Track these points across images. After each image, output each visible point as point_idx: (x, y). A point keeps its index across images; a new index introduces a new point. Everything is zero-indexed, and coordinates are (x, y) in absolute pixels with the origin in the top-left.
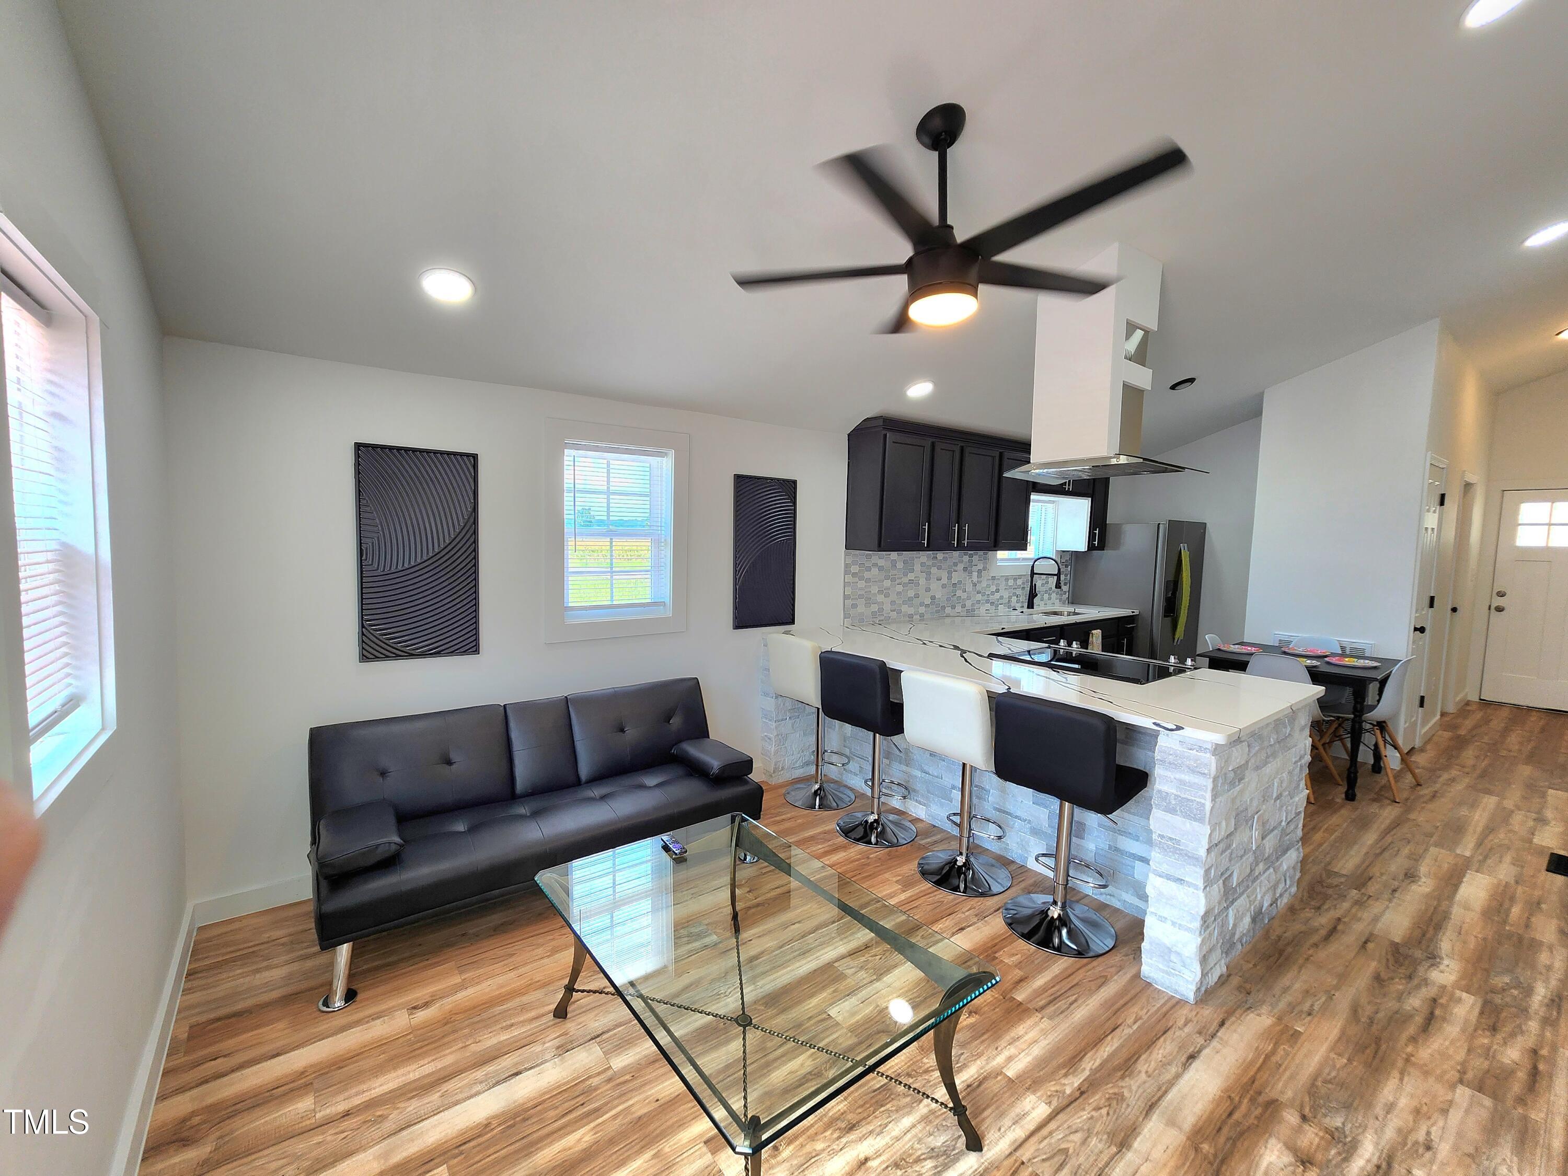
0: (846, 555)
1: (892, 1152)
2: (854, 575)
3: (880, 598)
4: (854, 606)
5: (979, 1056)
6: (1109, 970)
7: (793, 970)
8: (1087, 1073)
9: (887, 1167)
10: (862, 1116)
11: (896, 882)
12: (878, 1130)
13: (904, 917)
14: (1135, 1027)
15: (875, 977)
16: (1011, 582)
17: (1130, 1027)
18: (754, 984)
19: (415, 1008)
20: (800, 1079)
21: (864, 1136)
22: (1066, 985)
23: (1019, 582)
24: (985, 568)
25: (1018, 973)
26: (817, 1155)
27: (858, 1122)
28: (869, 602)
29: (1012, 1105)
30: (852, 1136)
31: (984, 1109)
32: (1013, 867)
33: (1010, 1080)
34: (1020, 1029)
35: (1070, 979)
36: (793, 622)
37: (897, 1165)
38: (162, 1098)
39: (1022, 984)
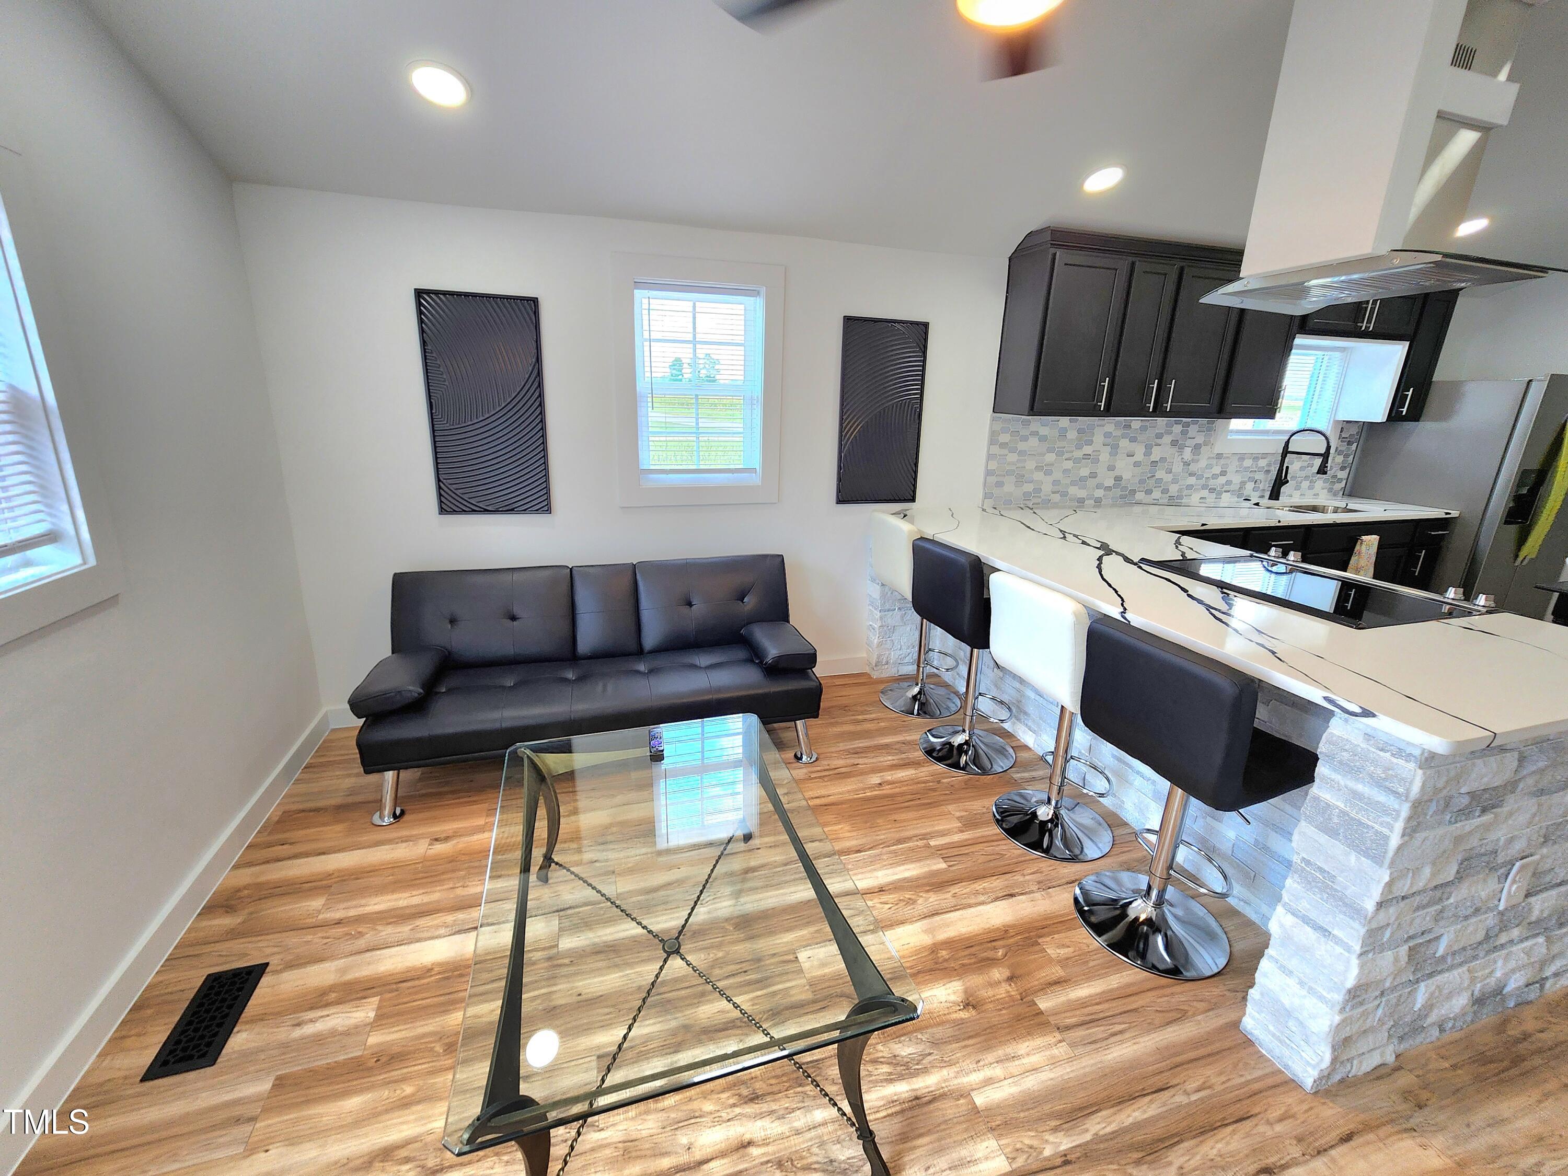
0: (993, 419)
1: (782, 1146)
2: (1003, 445)
3: (1039, 476)
4: (1000, 484)
5: (950, 1064)
6: (1195, 1004)
7: (786, 894)
8: (1088, 1137)
9: (768, 1162)
10: (770, 1089)
11: (958, 818)
12: (781, 1113)
13: (943, 865)
14: (1194, 1097)
15: (872, 927)
16: (1248, 463)
17: (1186, 1093)
18: (737, 898)
19: (436, 840)
20: (728, 1023)
21: (761, 1114)
22: (1119, 1006)
23: (1263, 463)
24: (1206, 444)
25: (1057, 972)
26: (700, 1117)
27: (764, 1095)
28: (1021, 479)
29: (960, 1143)
30: (749, 1109)
31: (921, 1135)
32: (1119, 831)
33: (975, 1110)
34: (1023, 1047)
35: (1132, 998)
36: (913, 500)
37: (780, 1164)
38: (236, 867)
39: (1057, 988)
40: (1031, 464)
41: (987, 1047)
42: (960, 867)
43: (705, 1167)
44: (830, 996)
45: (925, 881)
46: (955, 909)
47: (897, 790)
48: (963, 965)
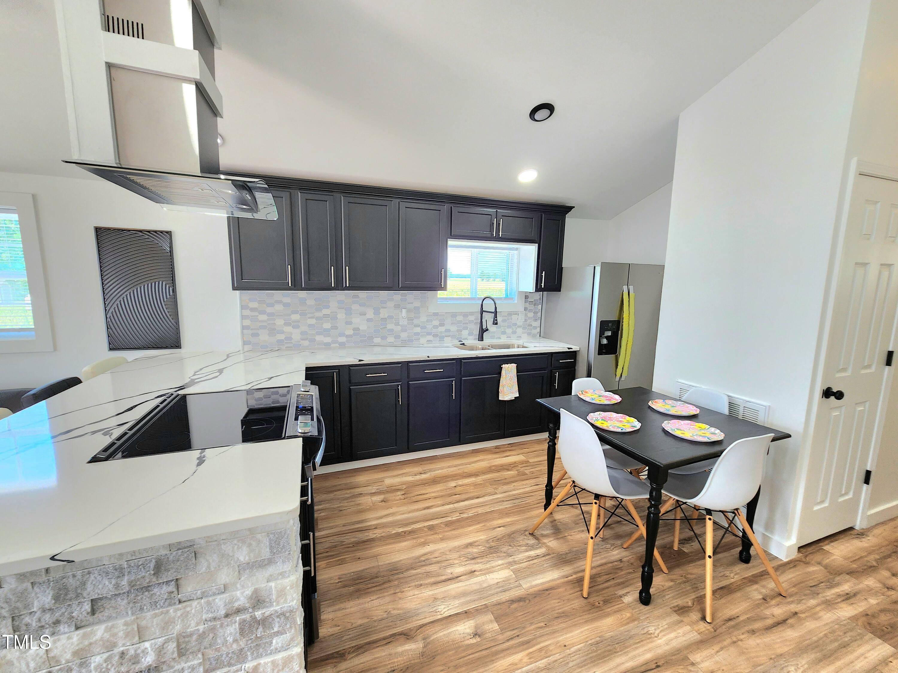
4: (255, 335)
24: (422, 306)
36: (179, 346)
40: (280, 322)
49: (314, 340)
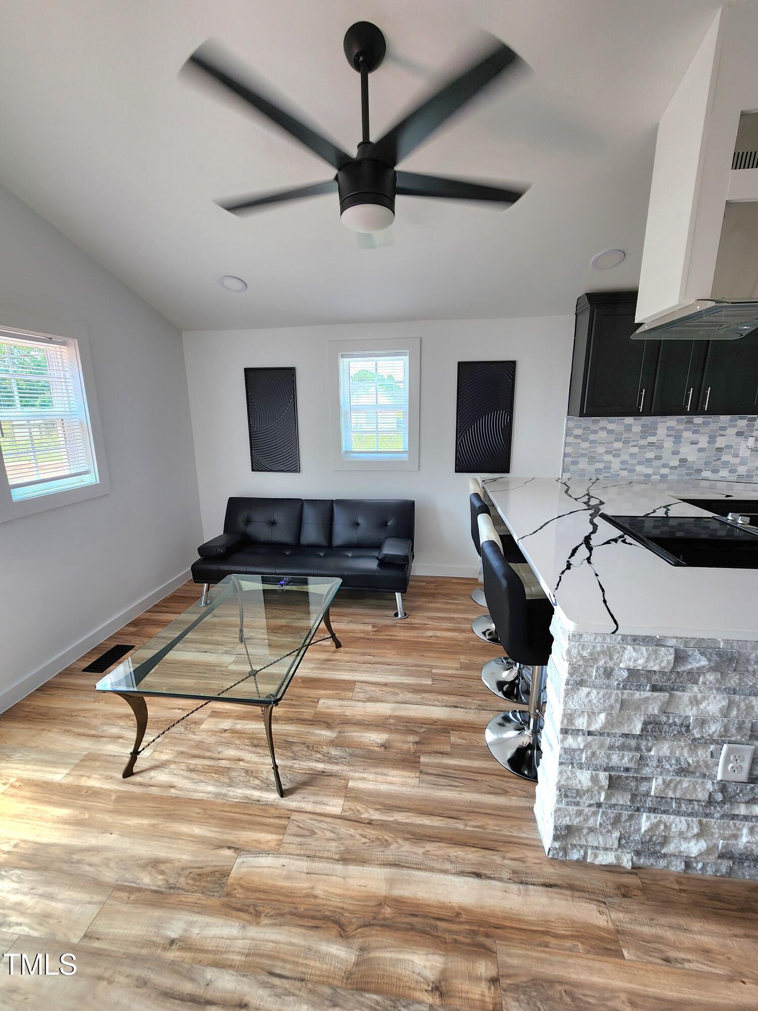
0: (568, 420)
3: (608, 457)
4: (575, 463)
5: (351, 765)
8: (391, 819)
11: (461, 663)
13: (430, 683)
14: (468, 828)
15: (364, 700)
17: (466, 825)
22: (468, 775)
25: (448, 749)
28: (592, 460)
29: (326, 795)
30: (251, 749)
31: (312, 786)
33: (346, 787)
34: (394, 772)
35: (477, 775)
36: (507, 471)
38: (147, 612)
39: (440, 755)
41: (376, 766)
42: (439, 686)
43: (220, 761)
44: (320, 721)
45: (412, 687)
46: (417, 704)
47: (439, 641)
48: (397, 729)
49: (634, 471)
